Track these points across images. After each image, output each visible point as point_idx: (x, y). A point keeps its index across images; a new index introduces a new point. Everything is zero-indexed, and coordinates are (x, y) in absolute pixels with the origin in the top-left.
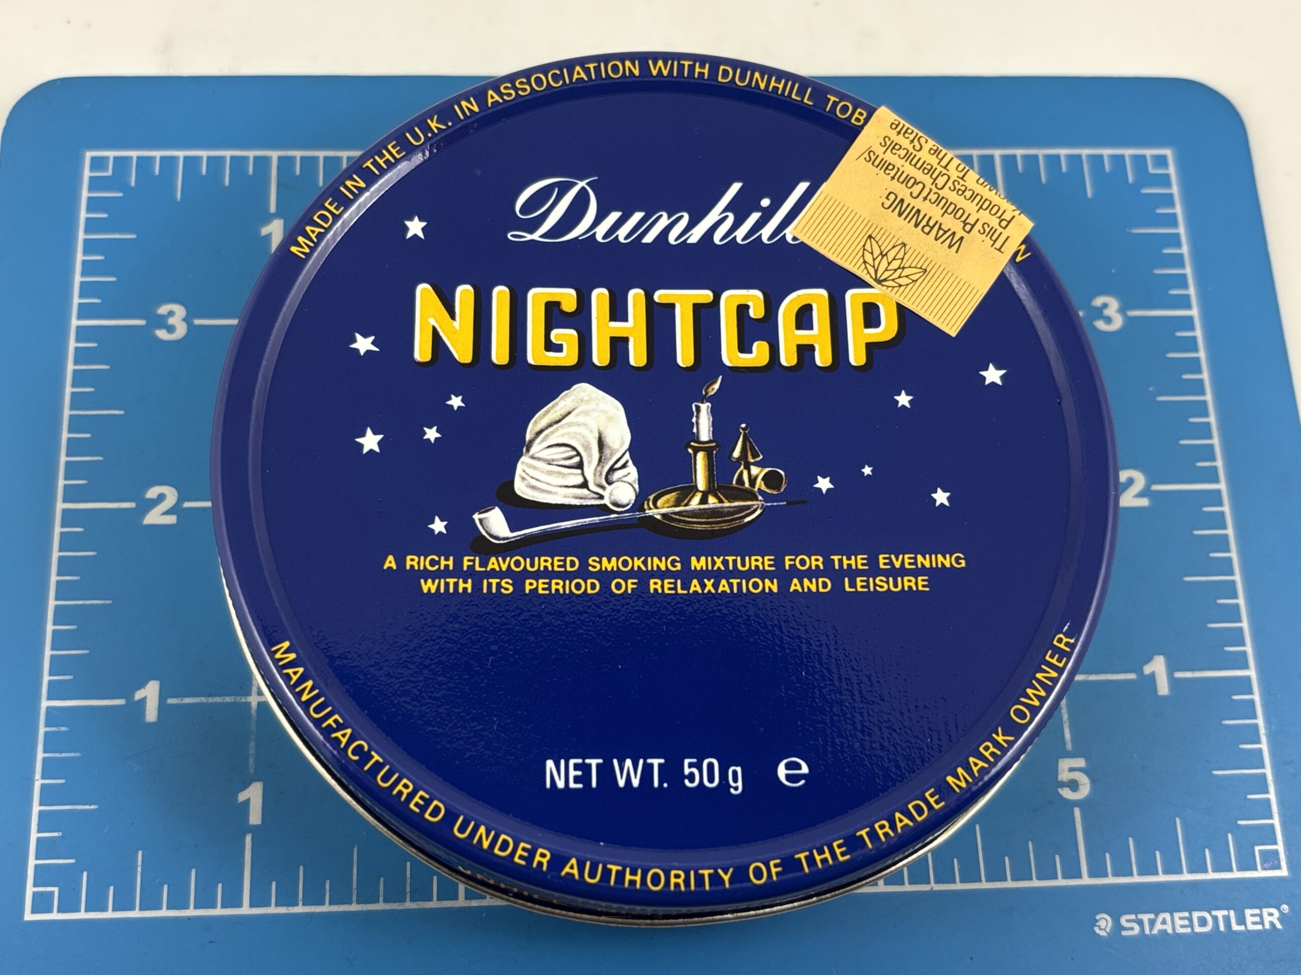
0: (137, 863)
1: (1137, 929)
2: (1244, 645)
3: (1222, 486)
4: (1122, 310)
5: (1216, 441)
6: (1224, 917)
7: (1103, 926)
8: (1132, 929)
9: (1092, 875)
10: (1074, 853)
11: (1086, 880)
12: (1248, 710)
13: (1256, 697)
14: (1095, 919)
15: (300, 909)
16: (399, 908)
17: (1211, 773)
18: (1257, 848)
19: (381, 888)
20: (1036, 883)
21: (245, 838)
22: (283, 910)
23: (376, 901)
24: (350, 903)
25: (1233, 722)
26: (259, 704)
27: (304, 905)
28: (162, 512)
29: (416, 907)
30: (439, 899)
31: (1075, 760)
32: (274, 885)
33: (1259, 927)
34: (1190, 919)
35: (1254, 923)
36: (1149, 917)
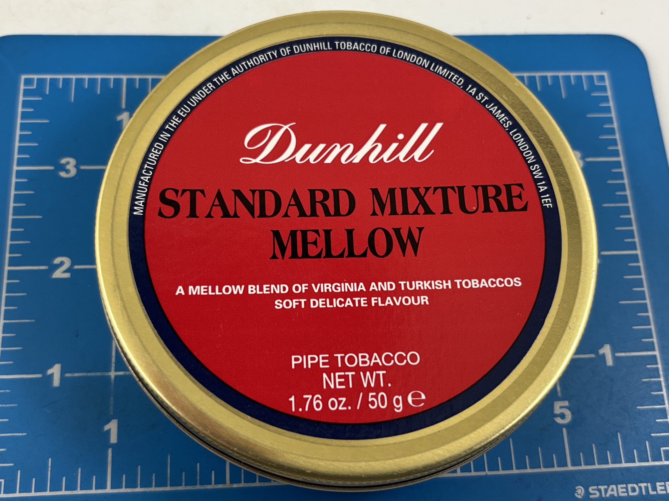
0: (49, 465)
1: (598, 494)
2: (652, 337)
3: (639, 252)
4: (582, 158)
5: (634, 228)
6: (645, 487)
7: (579, 493)
8: (595, 494)
9: (574, 464)
10: (563, 453)
11: (570, 468)
12: (655, 373)
13: (660, 366)
14: (575, 489)
15: (139, 490)
16: (193, 489)
17: (636, 408)
18: (662, 449)
19: (184, 478)
20: (543, 470)
21: (108, 450)
22: (129, 490)
23: (181, 485)
24: (166, 486)
25: (648, 380)
26: (116, 377)
27: (141, 487)
28: (62, 271)
29: (202, 488)
30: (215, 483)
31: (563, 402)
32: (124, 476)
33: (664, 492)
34: (627, 488)
35: (661, 490)
36: (604, 487)
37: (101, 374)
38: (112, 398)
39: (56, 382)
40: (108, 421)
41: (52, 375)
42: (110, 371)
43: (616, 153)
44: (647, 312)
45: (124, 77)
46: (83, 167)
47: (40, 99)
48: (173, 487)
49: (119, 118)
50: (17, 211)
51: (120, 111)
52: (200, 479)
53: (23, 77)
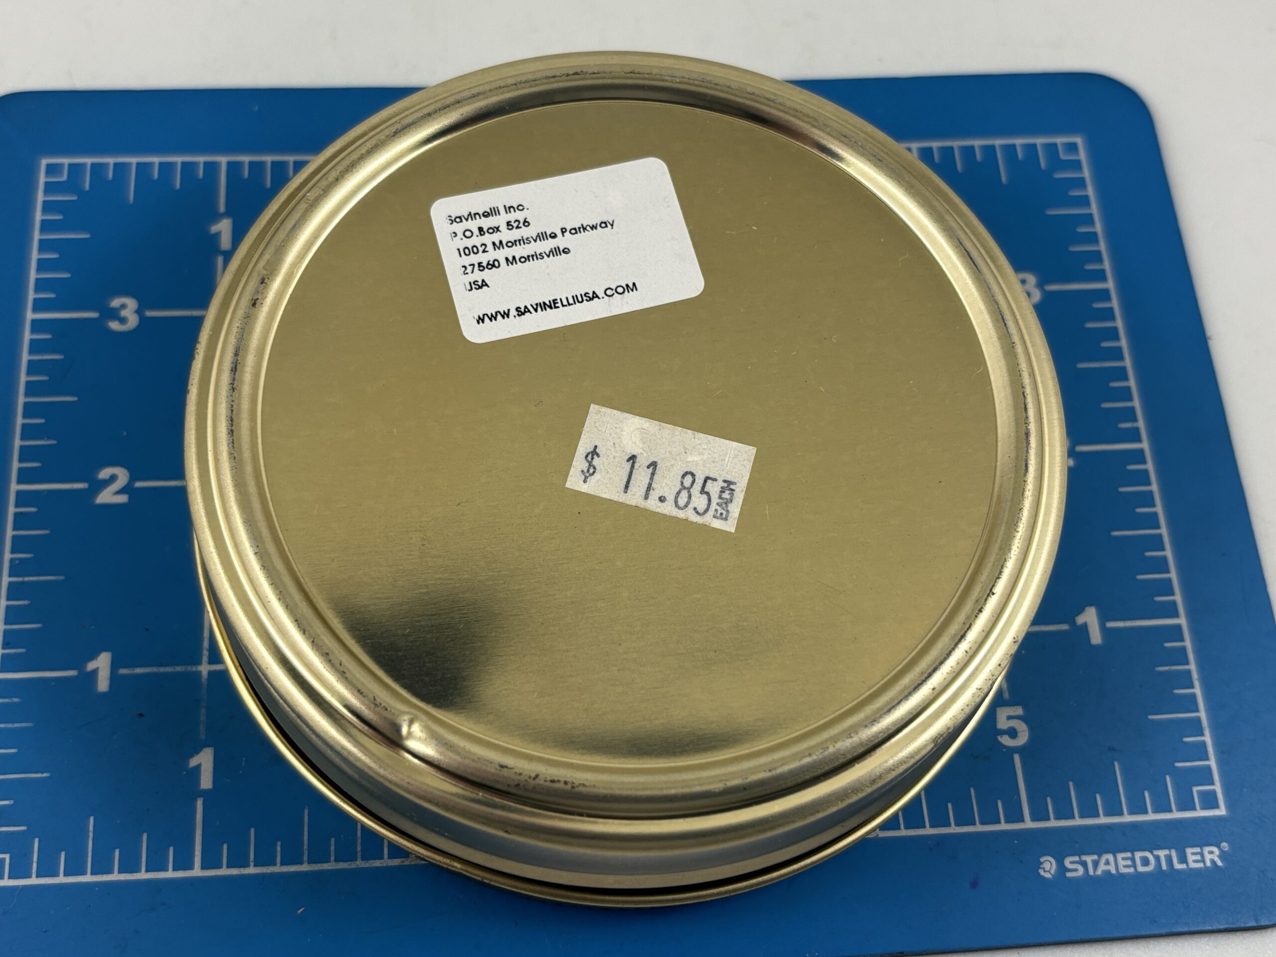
0: (89, 829)
1: (1081, 871)
2: (1173, 594)
3: (1145, 445)
4: (1040, 285)
5: (1137, 403)
6: (1166, 856)
7: (1047, 868)
8: (1076, 870)
9: (1034, 819)
10: (1016, 797)
11: (1029, 824)
12: (1181, 656)
13: (1188, 643)
14: (1039, 861)
15: (252, 870)
16: (349, 867)
17: (1147, 718)
18: (1195, 789)
19: (333, 848)
20: (979, 828)
21: (197, 802)
22: (234, 872)
23: (327, 861)
24: (301, 863)
25: (1166, 668)
26: (211, 673)
27: (255, 866)
28: (114, 491)
29: (367, 865)
30: (389, 858)
31: (1012, 708)
32: (225, 846)
33: (1201, 865)
34: (1133, 860)
35: (1195, 861)
36: (1092, 858)
37: (183, 670)
38: (203, 711)
39: (103, 684)
40: (197, 751)
41: (95, 672)
42: (199, 663)
43: (1100, 276)
44: (1162, 549)
45: (223, 160)
46: (150, 314)
47: (75, 198)
48: (314, 865)
49: (214, 229)
50: (31, 389)
51: (216, 217)
52: (362, 851)
53: (44, 162)
